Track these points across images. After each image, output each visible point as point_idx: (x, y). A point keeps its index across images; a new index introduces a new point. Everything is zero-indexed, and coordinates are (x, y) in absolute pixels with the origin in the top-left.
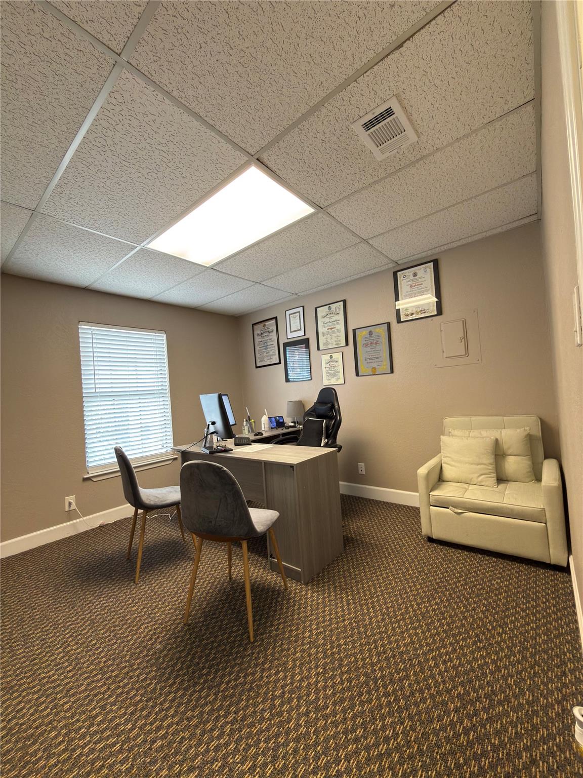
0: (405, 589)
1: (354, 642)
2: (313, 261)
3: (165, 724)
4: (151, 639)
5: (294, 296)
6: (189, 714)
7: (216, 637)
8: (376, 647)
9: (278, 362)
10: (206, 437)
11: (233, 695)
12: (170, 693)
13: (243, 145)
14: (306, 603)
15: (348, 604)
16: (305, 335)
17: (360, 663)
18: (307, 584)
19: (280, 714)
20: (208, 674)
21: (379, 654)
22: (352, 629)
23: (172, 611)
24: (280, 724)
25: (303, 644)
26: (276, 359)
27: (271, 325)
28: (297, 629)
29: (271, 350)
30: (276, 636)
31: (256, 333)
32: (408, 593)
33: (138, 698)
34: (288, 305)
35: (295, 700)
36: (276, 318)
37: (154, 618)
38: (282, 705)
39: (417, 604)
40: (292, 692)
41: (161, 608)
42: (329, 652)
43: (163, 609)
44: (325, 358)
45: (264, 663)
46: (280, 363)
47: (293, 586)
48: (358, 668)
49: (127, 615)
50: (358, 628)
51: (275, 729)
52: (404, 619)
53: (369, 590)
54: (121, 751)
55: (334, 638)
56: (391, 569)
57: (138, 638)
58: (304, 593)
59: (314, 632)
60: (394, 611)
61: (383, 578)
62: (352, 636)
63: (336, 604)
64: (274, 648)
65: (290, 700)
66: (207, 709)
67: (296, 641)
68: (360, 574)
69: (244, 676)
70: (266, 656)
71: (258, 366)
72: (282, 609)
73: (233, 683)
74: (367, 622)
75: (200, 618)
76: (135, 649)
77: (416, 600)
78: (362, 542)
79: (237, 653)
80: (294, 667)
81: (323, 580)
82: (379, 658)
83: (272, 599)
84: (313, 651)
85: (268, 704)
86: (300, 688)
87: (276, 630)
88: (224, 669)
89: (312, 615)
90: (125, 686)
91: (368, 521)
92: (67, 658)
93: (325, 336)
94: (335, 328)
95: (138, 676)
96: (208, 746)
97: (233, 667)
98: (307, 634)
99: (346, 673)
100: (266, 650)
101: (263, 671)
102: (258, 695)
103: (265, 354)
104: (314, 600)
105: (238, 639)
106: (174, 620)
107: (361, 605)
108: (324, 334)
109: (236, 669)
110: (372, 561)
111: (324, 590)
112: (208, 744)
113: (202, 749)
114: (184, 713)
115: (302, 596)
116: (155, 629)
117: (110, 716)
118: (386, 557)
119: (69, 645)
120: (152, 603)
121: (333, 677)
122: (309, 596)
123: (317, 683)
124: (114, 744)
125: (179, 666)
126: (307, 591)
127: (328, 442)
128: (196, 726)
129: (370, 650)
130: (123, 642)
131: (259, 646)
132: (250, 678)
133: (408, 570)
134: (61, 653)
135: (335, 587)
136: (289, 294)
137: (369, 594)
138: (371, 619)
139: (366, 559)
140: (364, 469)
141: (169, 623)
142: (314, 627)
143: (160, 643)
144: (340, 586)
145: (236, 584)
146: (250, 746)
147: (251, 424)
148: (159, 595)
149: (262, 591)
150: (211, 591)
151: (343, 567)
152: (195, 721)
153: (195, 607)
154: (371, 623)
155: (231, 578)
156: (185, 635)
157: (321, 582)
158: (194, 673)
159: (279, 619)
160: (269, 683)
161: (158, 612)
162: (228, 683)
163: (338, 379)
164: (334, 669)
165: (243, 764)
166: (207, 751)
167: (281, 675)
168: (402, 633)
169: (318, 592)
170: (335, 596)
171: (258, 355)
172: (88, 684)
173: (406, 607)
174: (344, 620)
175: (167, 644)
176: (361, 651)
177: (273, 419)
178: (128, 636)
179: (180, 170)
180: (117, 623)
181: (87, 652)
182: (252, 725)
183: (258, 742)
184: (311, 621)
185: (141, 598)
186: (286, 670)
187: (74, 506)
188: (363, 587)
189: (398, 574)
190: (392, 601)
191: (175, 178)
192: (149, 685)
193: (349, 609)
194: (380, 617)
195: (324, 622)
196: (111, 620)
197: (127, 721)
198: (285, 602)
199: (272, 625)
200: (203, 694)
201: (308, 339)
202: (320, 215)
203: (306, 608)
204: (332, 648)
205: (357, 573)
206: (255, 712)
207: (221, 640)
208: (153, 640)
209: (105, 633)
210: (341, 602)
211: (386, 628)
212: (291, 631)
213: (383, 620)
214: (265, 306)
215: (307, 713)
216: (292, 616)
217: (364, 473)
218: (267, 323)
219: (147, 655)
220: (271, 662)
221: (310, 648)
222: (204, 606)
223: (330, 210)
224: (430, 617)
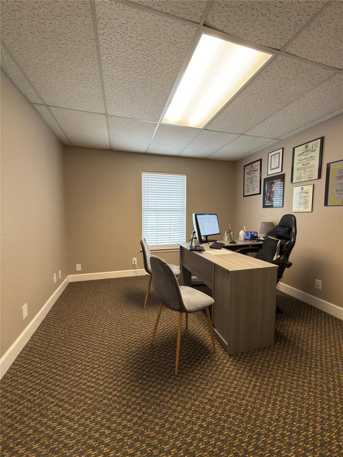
0: (315, 406)
1: (241, 421)
2: (285, 106)
3: (114, 393)
4: (133, 343)
5: (276, 141)
6: (125, 396)
7: (160, 360)
8: (258, 439)
9: (259, 192)
10: (192, 240)
11: (148, 402)
12: (124, 378)
13: (188, 17)
14: (222, 369)
15: (253, 389)
16: (282, 171)
17: (236, 443)
18: (230, 356)
19: (164, 434)
20: (145, 379)
21: (256, 447)
22: (246, 410)
23: (150, 333)
24: (160, 442)
25: (204, 398)
26: (258, 190)
27: (256, 165)
28: (206, 384)
29: (255, 184)
30: (192, 380)
31: (246, 172)
32: (317, 412)
33: (112, 371)
34: (271, 149)
35: (177, 433)
36: (261, 160)
37: (141, 332)
38: (169, 429)
39: (322, 428)
40: (179, 425)
41: (147, 329)
42: (218, 416)
43: (147, 330)
44: (297, 190)
45: (174, 394)
46: (260, 193)
47: (220, 352)
48: (232, 445)
49: (132, 325)
50: (251, 412)
51: (156, 442)
52: (298, 433)
53: (279, 388)
54: (92, 392)
55: (227, 408)
56: (310, 380)
57: (129, 339)
58: (225, 361)
59: (216, 394)
60: (293, 420)
61: (298, 385)
62: (242, 415)
63: (244, 383)
64: (185, 388)
65: (174, 430)
66: (133, 399)
67: (201, 392)
68: (277, 369)
69: (160, 394)
70: (178, 390)
71: (245, 195)
72: (204, 364)
73: (152, 394)
74: (262, 413)
75: (159, 344)
76: (125, 345)
77: (322, 423)
78: (294, 345)
79: (165, 377)
80: (190, 409)
81: (244, 359)
82: (254, 450)
83: (202, 355)
84: (208, 407)
85: (161, 422)
86: (185, 427)
87: (194, 377)
88: (154, 382)
89: (221, 380)
90: (111, 361)
91: (309, 329)
92: (102, 334)
93: (299, 172)
94: (309, 163)
95: (119, 359)
96: (122, 421)
97: (158, 384)
98: (211, 392)
99: (221, 441)
100: (180, 385)
101: (172, 398)
102: (160, 411)
103: (250, 187)
104: (229, 371)
105: (170, 368)
106: (148, 339)
107: (264, 396)
108: (298, 169)
109: (159, 386)
110: (295, 364)
111: (241, 367)
112: (123, 420)
113: (119, 421)
114: (123, 394)
115: (222, 362)
116: (138, 339)
117: (99, 372)
118: (311, 367)
119: (106, 328)
120: (144, 324)
121: (210, 437)
122: (228, 365)
123: (197, 432)
124: (93, 387)
125: (136, 365)
126: (228, 361)
127: (280, 258)
128: (124, 406)
129: (251, 438)
130: (123, 338)
131: (179, 381)
132: (162, 397)
133: (329, 390)
134: (102, 330)
135: (251, 370)
136: (271, 140)
137: (276, 391)
138: (266, 412)
139: (290, 360)
140: (320, 285)
141: (145, 339)
142: (218, 390)
143: (136, 347)
144: (255, 371)
145: (187, 334)
146: (139, 441)
147: (230, 235)
148: (149, 321)
149: (199, 345)
150: (173, 331)
151: (266, 358)
152: (124, 402)
153: (161, 336)
154: (264, 416)
155: (187, 329)
156: (148, 350)
157: (242, 360)
158: (139, 374)
159: (199, 370)
160: (170, 408)
161: (144, 330)
162: (151, 392)
163: (306, 208)
164: (214, 431)
165: (130, 448)
166: (120, 424)
167: (179, 409)
168: (290, 444)
169: (235, 366)
170: (247, 376)
171: (246, 188)
172: (101, 351)
173: (308, 424)
174: (243, 399)
175: (138, 350)
176: (243, 434)
177: (249, 233)
178: (126, 336)
179: (156, 60)
180: (126, 327)
181: (109, 335)
182: (146, 428)
183: (143, 442)
184: (219, 384)
185: (142, 319)
186: (184, 408)
187: (136, 263)
188: (274, 382)
189: (316, 389)
190: (294, 409)
191: (156, 68)
192: (120, 367)
193: (252, 393)
194: (275, 416)
195: (227, 390)
196: (125, 324)
197: (103, 380)
198: (209, 361)
199: (193, 372)
200: (137, 389)
201: (284, 175)
202: (279, 58)
203: (220, 373)
204: (222, 414)
205: (275, 367)
206: (152, 421)
207: (161, 364)
208: (134, 344)
209: (120, 329)
210: (249, 384)
211: (276, 430)
212: (202, 383)
213: (277, 420)
214: (253, 152)
215: (179, 448)
216: (208, 373)
217: (320, 288)
218: (254, 164)
219: (127, 351)
220: (179, 396)
221: (206, 403)
222: (165, 338)
223: (288, 49)
224: (330, 451)
